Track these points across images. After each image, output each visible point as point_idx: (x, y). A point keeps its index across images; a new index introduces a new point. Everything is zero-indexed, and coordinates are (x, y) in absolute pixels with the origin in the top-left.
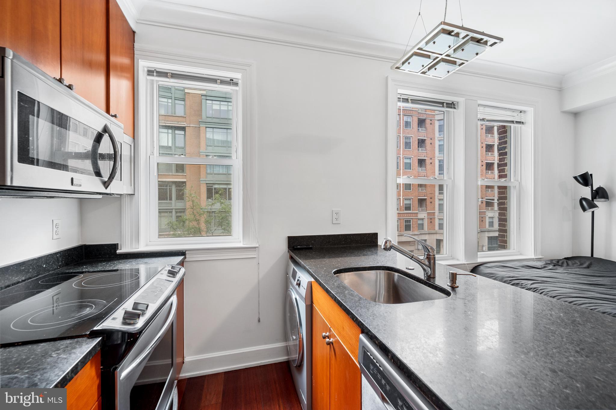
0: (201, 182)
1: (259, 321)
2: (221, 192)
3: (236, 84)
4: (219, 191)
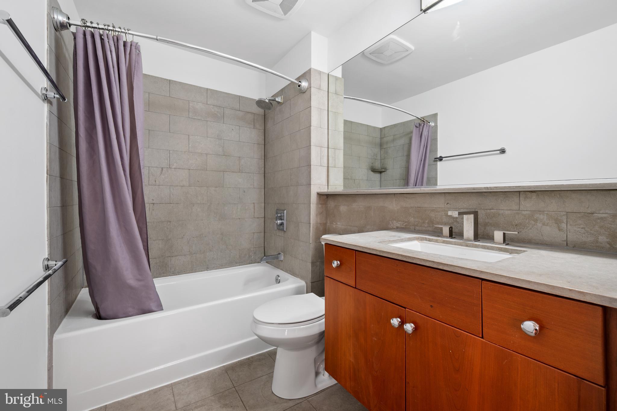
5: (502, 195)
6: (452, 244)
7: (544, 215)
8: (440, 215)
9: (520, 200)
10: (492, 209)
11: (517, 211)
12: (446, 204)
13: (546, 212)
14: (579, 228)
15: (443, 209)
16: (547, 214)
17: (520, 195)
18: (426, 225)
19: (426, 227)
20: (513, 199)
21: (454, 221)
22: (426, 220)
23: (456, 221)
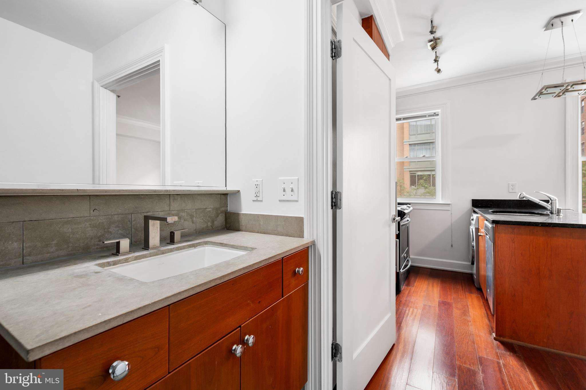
0: (405, 170)
1: (452, 246)
2: (425, 178)
3: (438, 115)
4: (423, 177)
5: (157, 198)
6: (147, 257)
7: (185, 213)
8: (81, 227)
9: (170, 202)
10: (149, 212)
11: (168, 212)
12: (92, 211)
13: (186, 210)
14: (201, 219)
15: (86, 218)
16: (186, 212)
17: (171, 197)
18: (53, 249)
19: (53, 252)
20: (165, 201)
21: (105, 232)
22: (53, 240)
23: (108, 231)
